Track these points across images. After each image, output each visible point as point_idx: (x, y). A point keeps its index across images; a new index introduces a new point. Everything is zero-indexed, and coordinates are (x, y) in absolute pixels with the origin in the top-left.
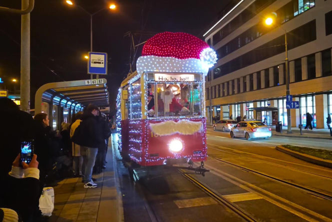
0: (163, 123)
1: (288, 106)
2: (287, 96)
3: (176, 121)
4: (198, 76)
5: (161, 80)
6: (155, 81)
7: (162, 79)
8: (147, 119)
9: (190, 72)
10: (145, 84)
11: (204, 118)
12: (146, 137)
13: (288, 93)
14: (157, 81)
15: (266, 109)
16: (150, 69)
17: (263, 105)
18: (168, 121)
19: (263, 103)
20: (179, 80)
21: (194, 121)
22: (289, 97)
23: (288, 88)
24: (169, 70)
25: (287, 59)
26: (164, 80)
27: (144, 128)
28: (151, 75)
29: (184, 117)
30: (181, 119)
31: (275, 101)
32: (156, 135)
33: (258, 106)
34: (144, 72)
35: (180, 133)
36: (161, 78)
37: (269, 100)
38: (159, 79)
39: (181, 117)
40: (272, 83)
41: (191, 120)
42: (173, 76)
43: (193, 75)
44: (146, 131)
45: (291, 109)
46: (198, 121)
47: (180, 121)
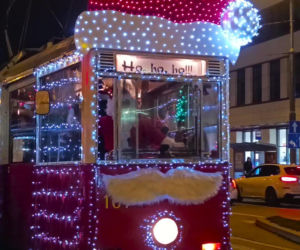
0: (132, 175)
1: (292, 142)
2: (291, 123)
3: (164, 169)
4: (213, 63)
5: (128, 70)
6: (116, 71)
7: (132, 68)
8: (96, 164)
9: (199, 53)
10: (93, 79)
11: (226, 164)
12: (93, 209)
13: (293, 117)
14: (121, 73)
15: (252, 147)
16: (106, 43)
17: (248, 140)
18: (146, 171)
19: (248, 134)
20: (170, 72)
21: (204, 171)
22: (295, 125)
23: (293, 107)
24: (150, 47)
25: (291, 50)
26: (134, 70)
27: (88, 186)
28: (108, 57)
29: (182, 161)
30: (175, 166)
31: (272, 132)
32: (116, 205)
33: (239, 140)
34: (92, 49)
35: (172, 199)
36: (128, 64)
37: (260, 128)
38: (125, 66)
39: (174, 161)
40: (265, 95)
41: (198, 168)
42: (158, 63)
43: (204, 63)
44: (94, 195)
45: (298, 150)
46: (213, 171)
47: (172, 171)
